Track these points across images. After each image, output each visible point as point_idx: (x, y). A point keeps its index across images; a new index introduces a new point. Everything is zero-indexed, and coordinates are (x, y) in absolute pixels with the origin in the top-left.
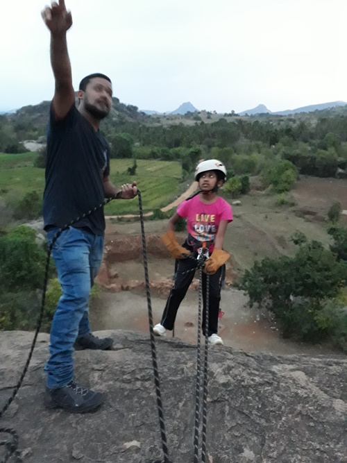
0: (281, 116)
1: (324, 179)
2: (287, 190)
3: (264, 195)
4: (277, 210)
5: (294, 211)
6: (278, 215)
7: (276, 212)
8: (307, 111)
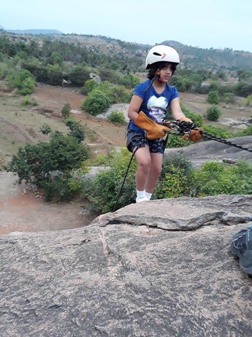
0: (14, 34)
1: (54, 87)
2: (29, 94)
3: (11, 97)
4: (24, 108)
5: (37, 110)
6: (25, 112)
7: (24, 110)
8: (34, 33)
